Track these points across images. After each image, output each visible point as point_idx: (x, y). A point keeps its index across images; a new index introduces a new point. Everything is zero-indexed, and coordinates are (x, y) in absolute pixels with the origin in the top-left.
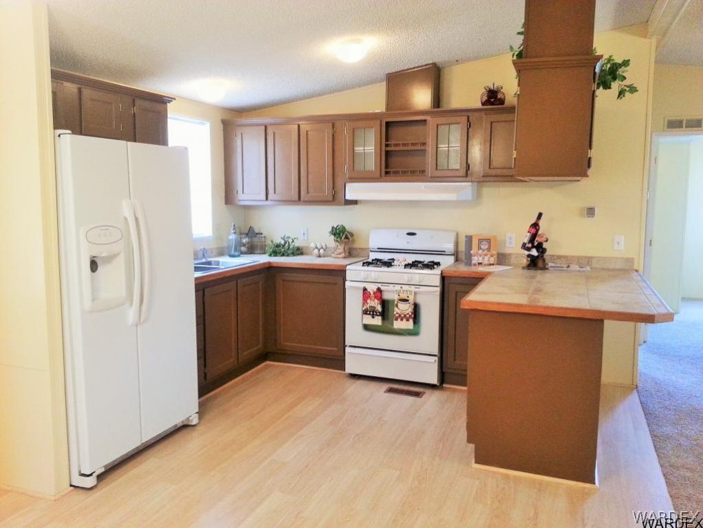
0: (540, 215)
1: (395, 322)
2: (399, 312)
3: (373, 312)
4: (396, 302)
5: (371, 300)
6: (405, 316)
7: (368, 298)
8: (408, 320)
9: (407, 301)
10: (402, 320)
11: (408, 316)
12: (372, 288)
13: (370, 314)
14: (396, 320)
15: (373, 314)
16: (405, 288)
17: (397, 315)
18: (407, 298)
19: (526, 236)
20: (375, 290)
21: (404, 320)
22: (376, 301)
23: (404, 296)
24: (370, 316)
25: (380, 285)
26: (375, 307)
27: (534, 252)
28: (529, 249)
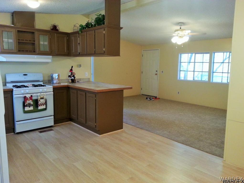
0: (72, 67)
1: (39, 107)
2: (40, 103)
3: (29, 105)
4: (39, 100)
5: (28, 100)
6: (43, 104)
7: (27, 100)
8: (44, 105)
9: (43, 98)
10: (42, 106)
11: (44, 104)
12: (28, 96)
13: (28, 106)
14: (40, 106)
15: (29, 106)
16: (42, 94)
17: (40, 104)
18: (43, 97)
19: (70, 73)
20: (30, 96)
21: (43, 105)
22: (31, 100)
23: (42, 97)
24: (28, 107)
25: (32, 94)
26: (30, 103)
27: (73, 78)
28: (71, 77)
